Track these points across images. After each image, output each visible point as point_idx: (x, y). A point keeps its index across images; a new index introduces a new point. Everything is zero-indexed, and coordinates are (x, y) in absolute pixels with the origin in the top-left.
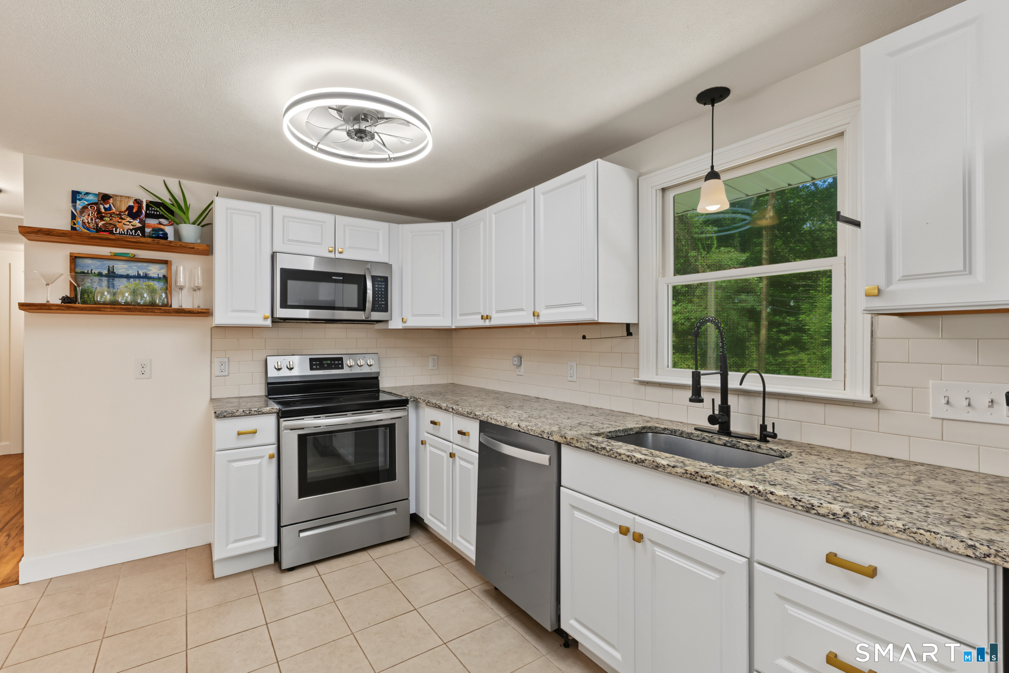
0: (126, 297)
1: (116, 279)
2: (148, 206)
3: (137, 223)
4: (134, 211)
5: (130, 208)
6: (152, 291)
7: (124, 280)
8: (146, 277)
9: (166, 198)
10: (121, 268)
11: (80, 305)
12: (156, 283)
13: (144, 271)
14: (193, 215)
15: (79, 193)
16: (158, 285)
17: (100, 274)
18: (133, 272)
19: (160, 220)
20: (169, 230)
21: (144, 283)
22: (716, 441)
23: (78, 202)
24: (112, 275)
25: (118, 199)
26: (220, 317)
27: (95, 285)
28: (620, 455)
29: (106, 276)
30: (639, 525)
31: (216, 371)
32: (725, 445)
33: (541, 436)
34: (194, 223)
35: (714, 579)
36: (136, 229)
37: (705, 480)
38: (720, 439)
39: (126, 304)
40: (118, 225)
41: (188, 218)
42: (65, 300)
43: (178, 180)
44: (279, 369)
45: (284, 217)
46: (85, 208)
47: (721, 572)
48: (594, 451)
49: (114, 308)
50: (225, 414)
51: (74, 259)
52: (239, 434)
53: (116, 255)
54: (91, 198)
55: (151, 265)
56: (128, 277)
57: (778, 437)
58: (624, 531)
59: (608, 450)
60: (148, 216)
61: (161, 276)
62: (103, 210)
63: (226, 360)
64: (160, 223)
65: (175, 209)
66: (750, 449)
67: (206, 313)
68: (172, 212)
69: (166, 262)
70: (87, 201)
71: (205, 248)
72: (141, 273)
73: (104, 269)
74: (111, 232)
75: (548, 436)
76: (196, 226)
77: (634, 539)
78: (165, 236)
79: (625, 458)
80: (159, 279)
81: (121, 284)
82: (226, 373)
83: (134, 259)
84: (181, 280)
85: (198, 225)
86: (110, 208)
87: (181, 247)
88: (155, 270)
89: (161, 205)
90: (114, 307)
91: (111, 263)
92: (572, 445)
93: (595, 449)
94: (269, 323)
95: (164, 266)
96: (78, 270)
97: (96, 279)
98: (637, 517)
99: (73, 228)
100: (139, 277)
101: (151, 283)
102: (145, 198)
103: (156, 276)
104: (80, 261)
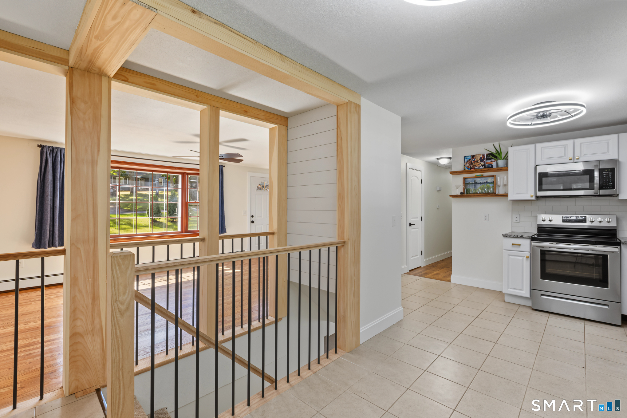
0: (479, 191)
1: (477, 185)
2: (487, 156)
3: (483, 163)
4: (482, 159)
5: (481, 158)
6: (488, 188)
7: (480, 185)
8: (487, 183)
9: (494, 151)
10: (479, 180)
11: (466, 195)
12: (490, 184)
13: (486, 180)
14: (503, 155)
15: (466, 157)
16: (491, 185)
17: (472, 184)
18: (482, 182)
19: (492, 160)
20: (494, 164)
21: (486, 185)
23: (466, 160)
24: (476, 183)
25: (477, 156)
26: (511, 197)
27: (471, 188)
29: (474, 184)
31: (514, 220)
34: (503, 159)
36: (482, 166)
39: (480, 193)
40: (477, 165)
41: (501, 157)
42: (461, 193)
43: (492, 143)
44: (544, 221)
45: (542, 148)
46: (467, 162)
49: (474, 195)
50: (507, 236)
51: (465, 179)
52: (513, 244)
53: (477, 176)
54: (470, 158)
55: (488, 178)
56: (481, 183)
60: (487, 159)
61: (492, 182)
62: (472, 161)
63: (519, 215)
64: (491, 161)
65: (497, 155)
67: (506, 195)
68: (496, 157)
69: (493, 176)
70: (468, 159)
71: (505, 169)
72: (485, 181)
73: (473, 181)
74: (475, 169)
76: (504, 160)
78: (492, 166)
80: (491, 183)
81: (479, 186)
82: (519, 221)
83: (482, 176)
84: (499, 183)
85: (505, 159)
86: (475, 160)
87: (499, 169)
88: (490, 180)
89: (492, 154)
90: (476, 195)
91: (475, 179)
94: (534, 198)
95: (493, 178)
96: (466, 183)
97: (471, 185)
99: (464, 169)
100: (484, 183)
101: (488, 185)
102: (486, 153)
103: (490, 182)
104: (467, 180)
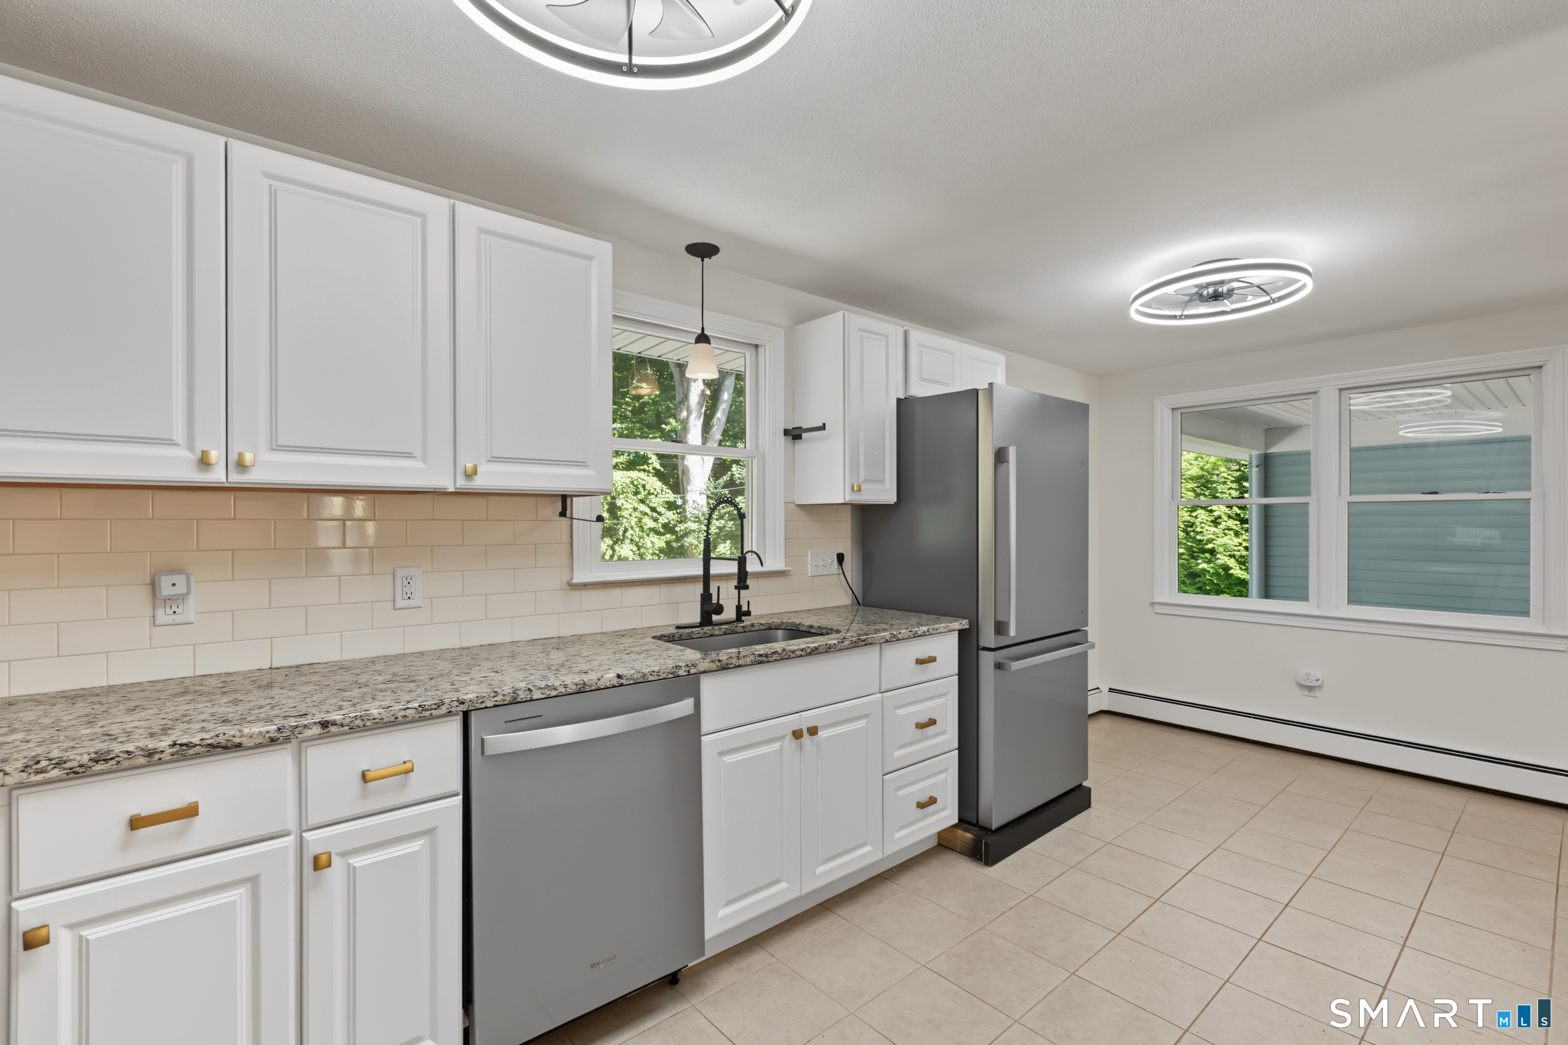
22: (717, 633)
28: (793, 652)
30: (804, 721)
32: (725, 634)
33: (672, 676)
35: (864, 724)
37: (864, 643)
38: (720, 629)
47: (866, 716)
48: (762, 662)
57: (752, 614)
58: (797, 734)
59: (780, 652)
66: (746, 630)
75: (688, 669)
77: (811, 735)
79: (799, 653)
92: (731, 666)
93: (764, 658)
98: (802, 713)
